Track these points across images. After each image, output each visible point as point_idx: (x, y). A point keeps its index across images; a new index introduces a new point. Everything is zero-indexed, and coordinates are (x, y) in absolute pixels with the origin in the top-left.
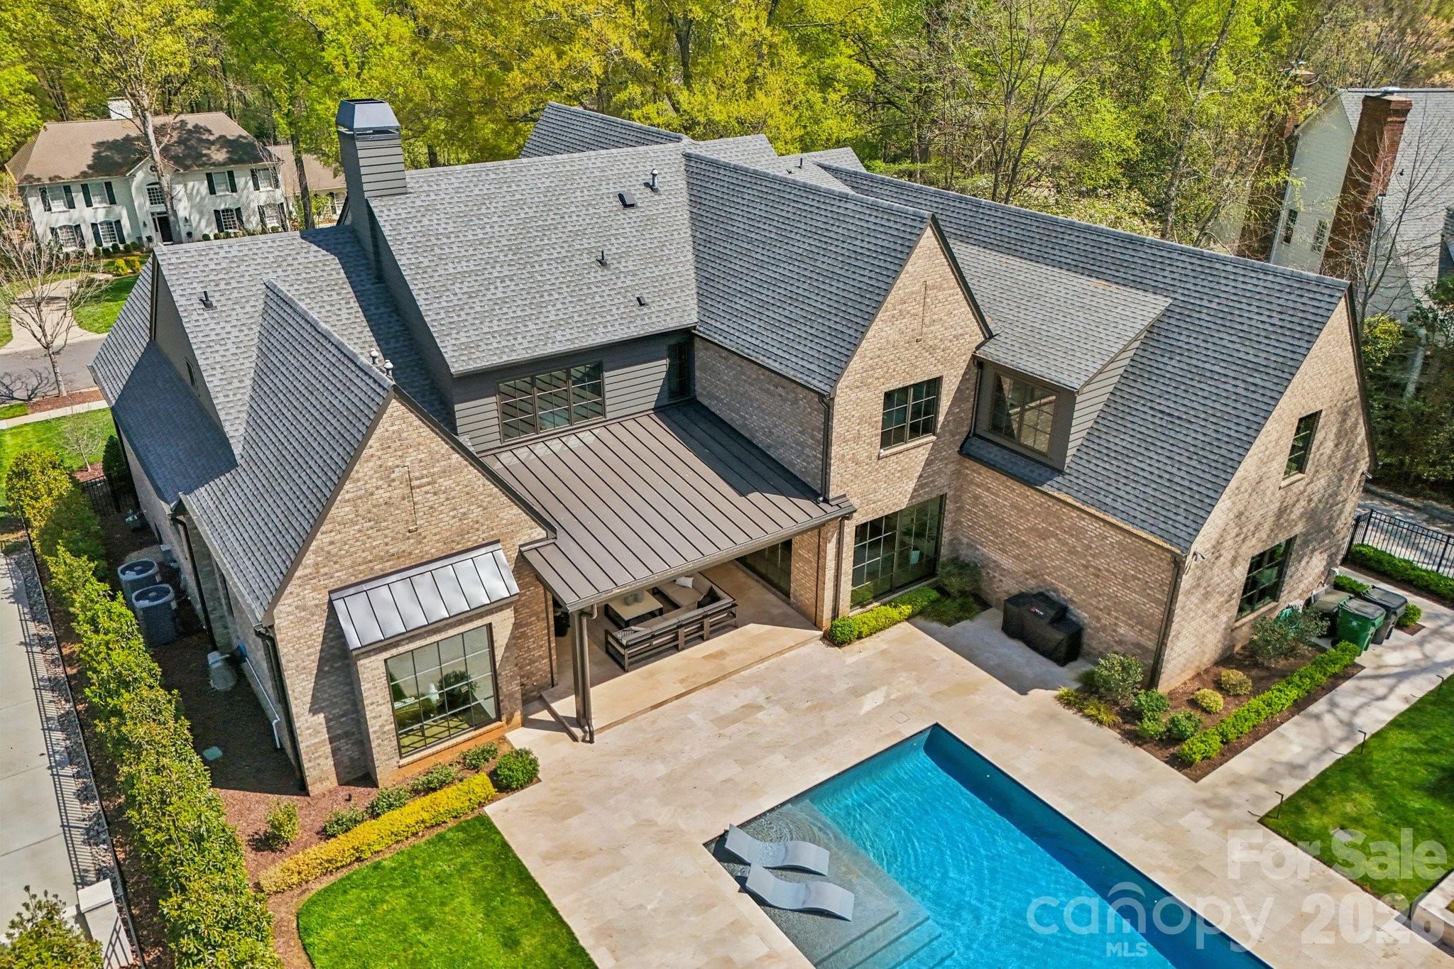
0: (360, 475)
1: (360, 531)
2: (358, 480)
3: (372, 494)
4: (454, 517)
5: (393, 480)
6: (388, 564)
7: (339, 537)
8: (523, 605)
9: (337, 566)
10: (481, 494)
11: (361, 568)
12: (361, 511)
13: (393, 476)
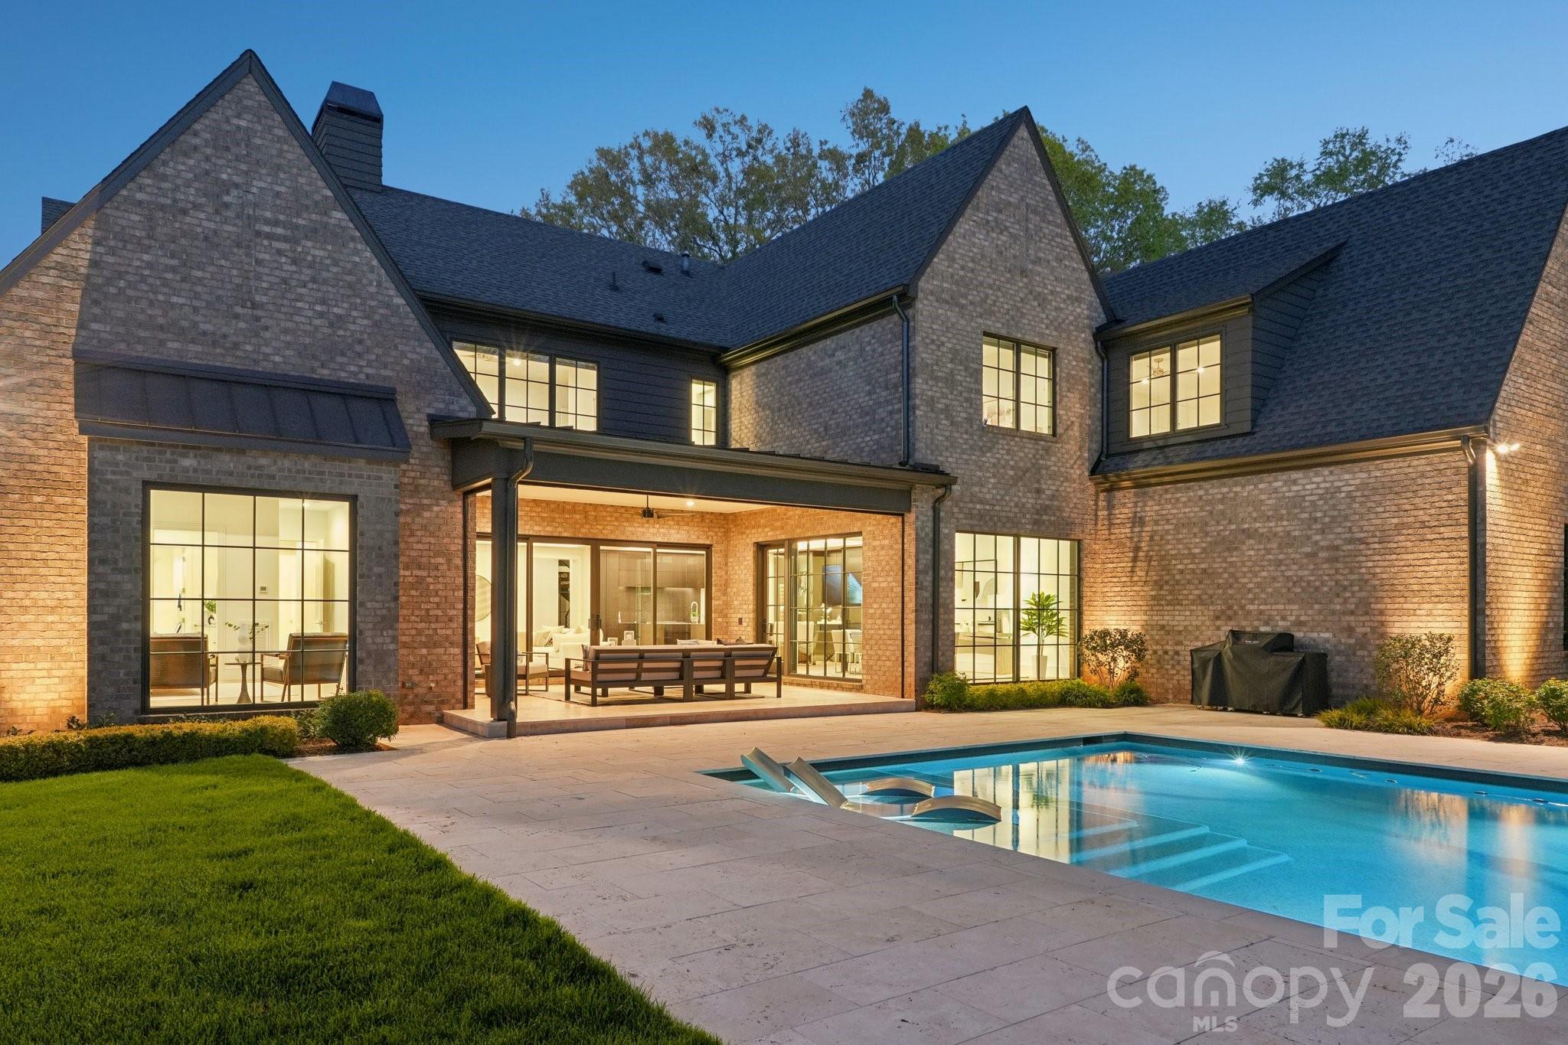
0: (169, 171)
1: (150, 265)
2: (164, 178)
3: (184, 212)
4: (321, 315)
5: (227, 206)
6: (193, 348)
7: (111, 259)
8: (424, 528)
9: (97, 310)
10: (372, 297)
11: (142, 334)
12: (161, 231)
13: (226, 199)
